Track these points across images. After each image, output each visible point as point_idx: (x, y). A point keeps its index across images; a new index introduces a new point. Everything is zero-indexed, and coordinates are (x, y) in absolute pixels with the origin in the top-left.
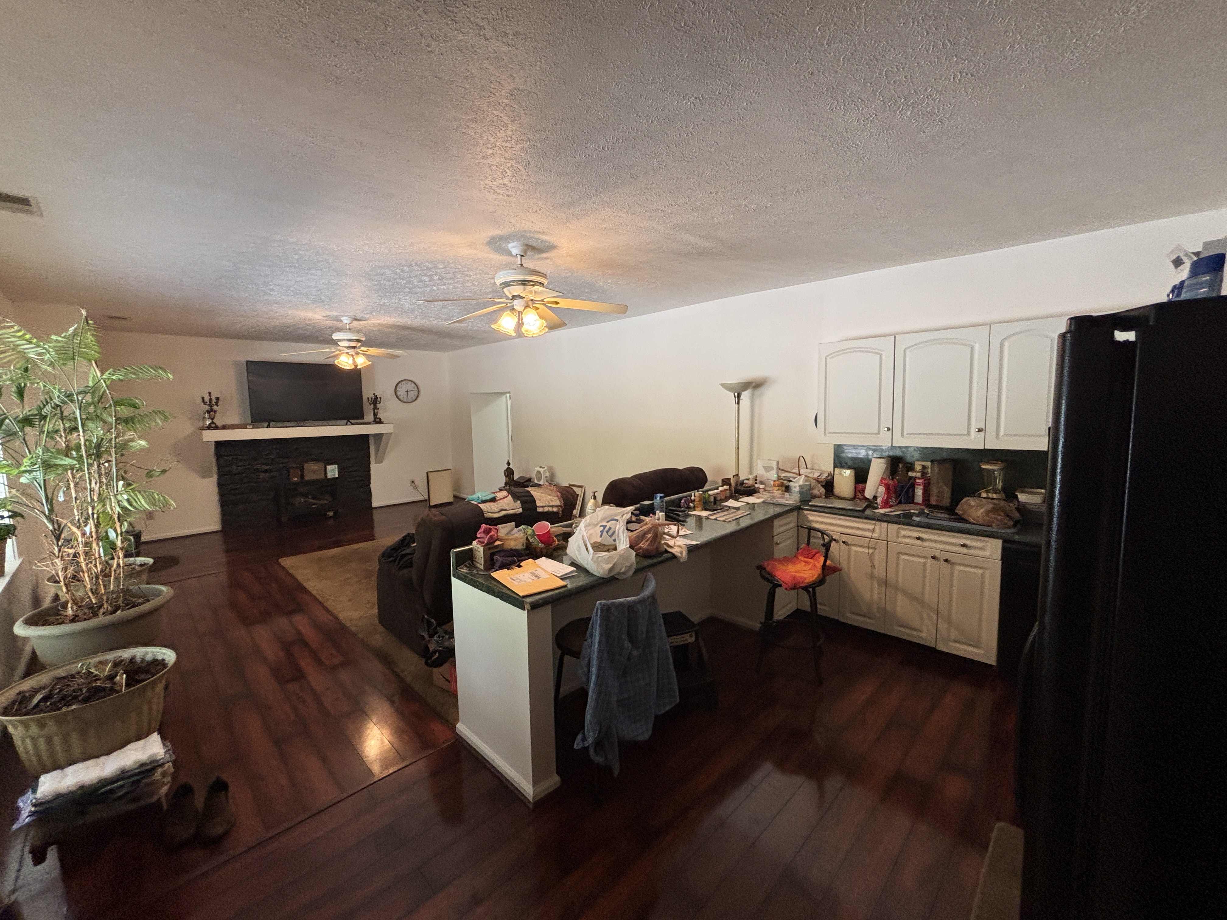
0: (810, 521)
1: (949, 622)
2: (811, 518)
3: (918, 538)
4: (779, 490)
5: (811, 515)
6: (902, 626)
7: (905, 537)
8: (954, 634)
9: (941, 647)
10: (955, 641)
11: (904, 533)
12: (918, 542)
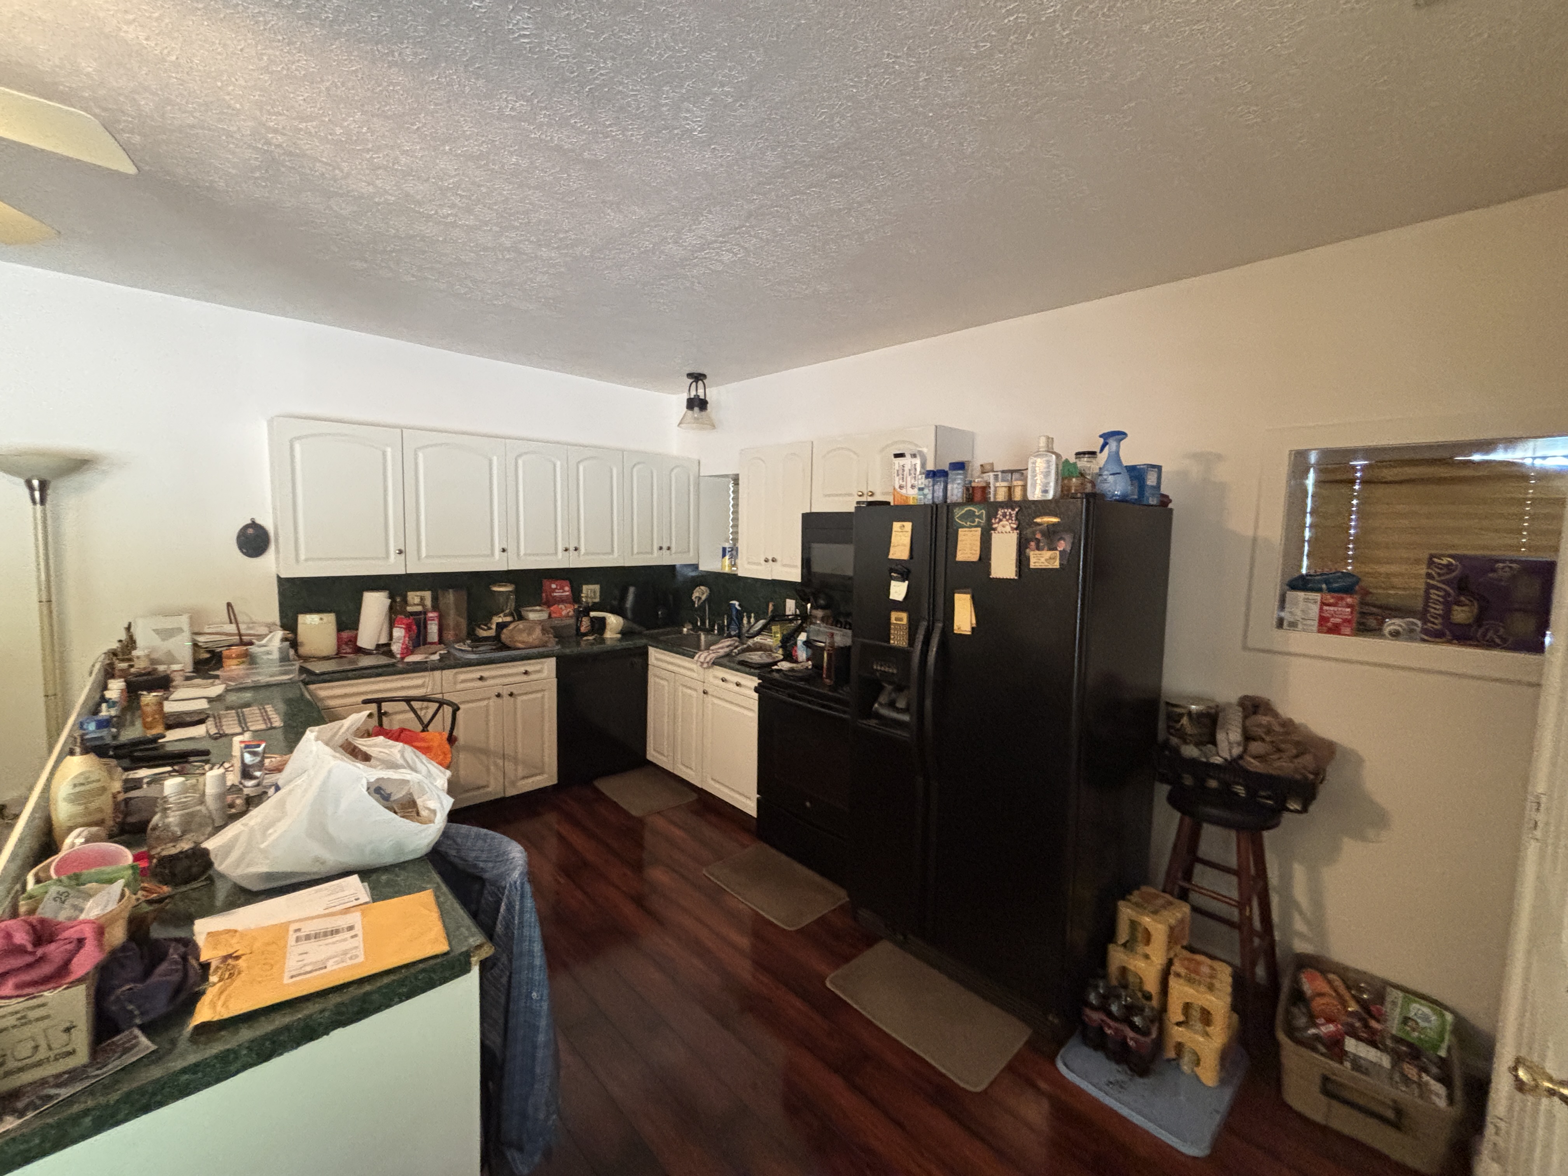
0: (322, 700)
1: (515, 760)
2: (322, 693)
3: (481, 679)
4: (243, 662)
5: (321, 689)
6: (467, 791)
7: (463, 681)
8: (521, 772)
9: (511, 792)
10: (524, 778)
11: (462, 677)
12: (480, 683)
